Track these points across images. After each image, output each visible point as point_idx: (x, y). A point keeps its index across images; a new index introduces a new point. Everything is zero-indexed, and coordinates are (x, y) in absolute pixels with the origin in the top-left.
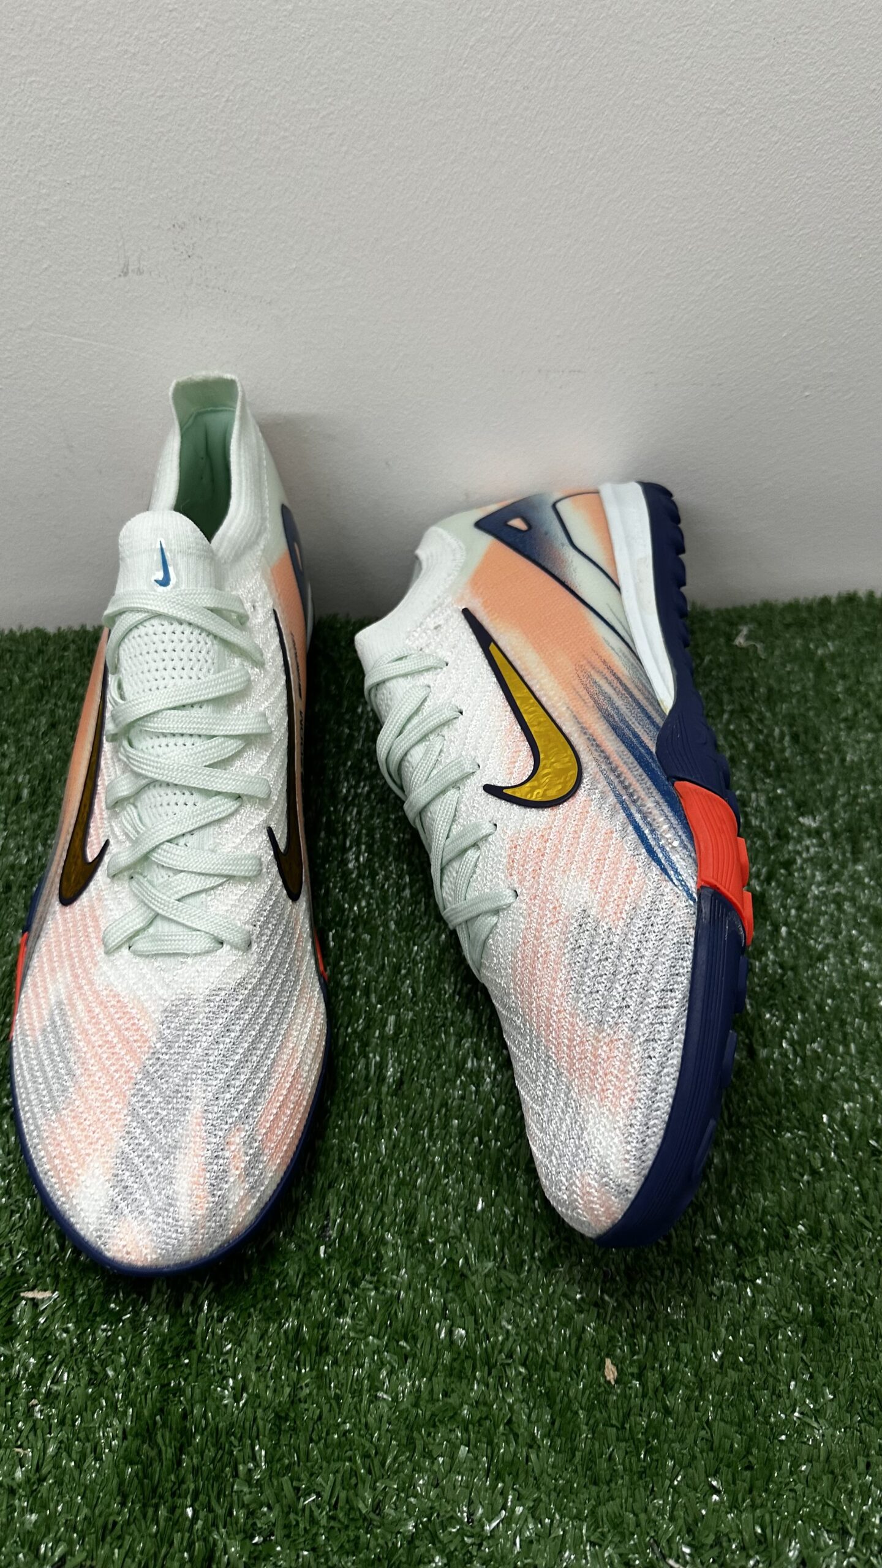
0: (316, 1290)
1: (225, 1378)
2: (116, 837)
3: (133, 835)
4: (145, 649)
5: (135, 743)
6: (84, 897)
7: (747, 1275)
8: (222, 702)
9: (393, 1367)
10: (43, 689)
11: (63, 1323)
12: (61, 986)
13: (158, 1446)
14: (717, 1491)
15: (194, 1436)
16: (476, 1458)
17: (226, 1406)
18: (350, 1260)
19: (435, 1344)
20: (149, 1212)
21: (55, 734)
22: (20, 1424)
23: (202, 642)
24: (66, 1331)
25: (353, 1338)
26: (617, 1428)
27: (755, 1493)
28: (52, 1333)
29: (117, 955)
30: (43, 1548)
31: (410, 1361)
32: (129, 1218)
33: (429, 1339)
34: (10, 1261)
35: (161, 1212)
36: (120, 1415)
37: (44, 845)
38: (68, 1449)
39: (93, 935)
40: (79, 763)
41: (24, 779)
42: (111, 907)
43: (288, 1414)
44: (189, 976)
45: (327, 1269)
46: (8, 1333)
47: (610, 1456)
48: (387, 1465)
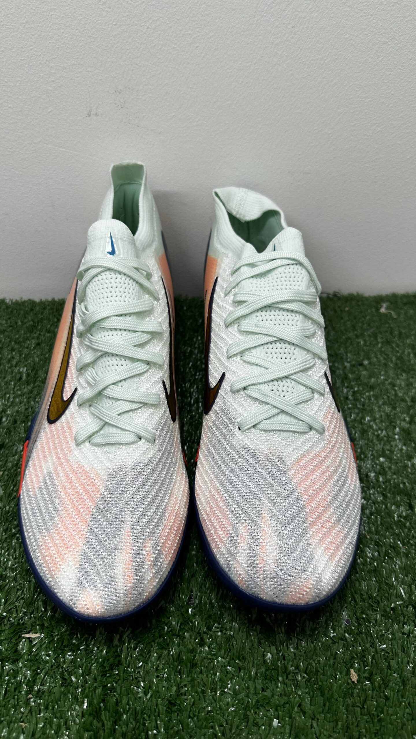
0: (188, 632)
1: (139, 682)
2: (82, 385)
3: (92, 382)
4: (101, 286)
5: (93, 335)
6: (63, 418)
8: (141, 314)
10: (34, 326)
11: (46, 651)
12: (50, 464)
13: (102, 720)
15: (122, 715)
16: (283, 726)
17: (140, 697)
18: (205, 616)
19: (256, 662)
20: (100, 585)
22: (22, 709)
23: (131, 284)
25: (210, 659)
26: (361, 708)
28: (41, 657)
29: (82, 446)
31: (242, 671)
32: (88, 589)
33: (252, 659)
34: (16, 617)
35: (107, 585)
36: (80, 703)
37: (34, 401)
38: (51, 723)
39: (69, 436)
40: (58, 353)
41: (24, 369)
42: (78, 421)
43: (176, 702)
44: (123, 456)
45: (194, 620)
46: (16, 657)
47: (358, 724)
48: (233, 730)
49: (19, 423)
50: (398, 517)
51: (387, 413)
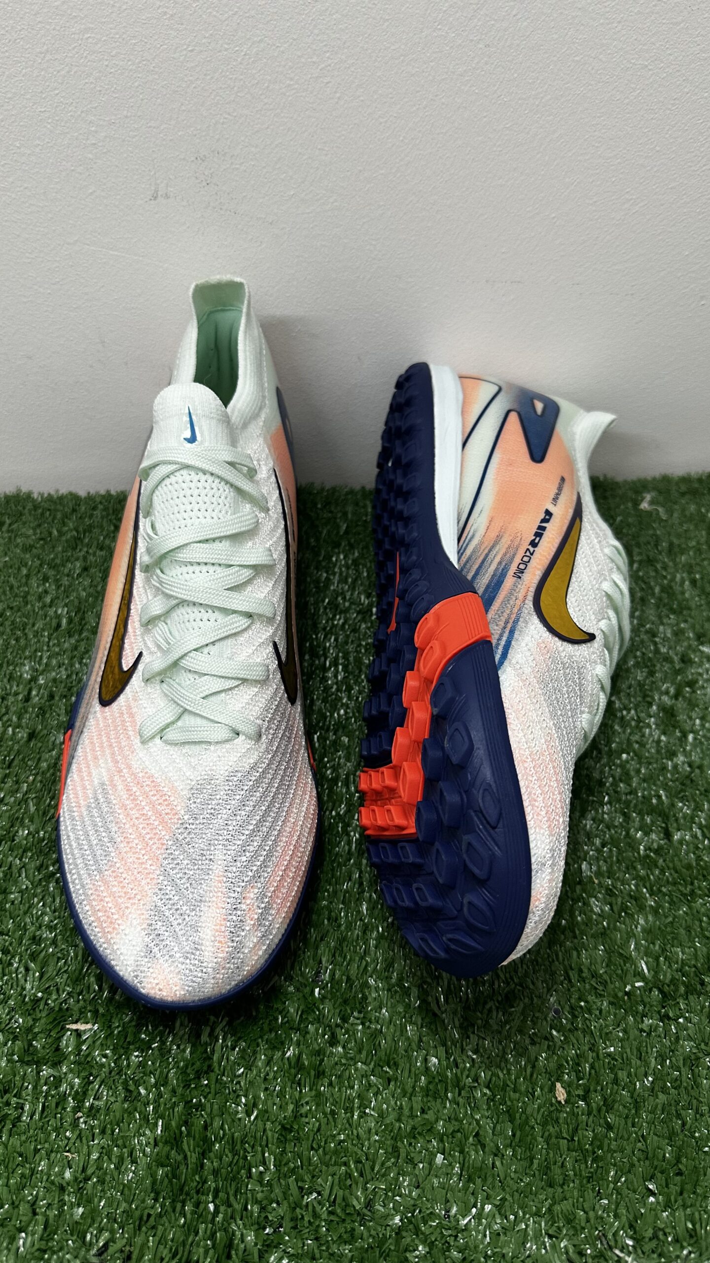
0: (313, 1024)
1: (238, 1096)
2: (148, 648)
3: (164, 645)
4: (175, 494)
5: (166, 571)
6: (122, 698)
7: (671, 1014)
8: (236, 538)
9: (379, 1089)
10: (78, 539)
11: (102, 1050)
12: (103, 770)
13: (184, 1151)
14: (652, 1193)
15: (213, 1144)
16: (450, 1164)
17: (240, 1119)
18: (340, 1000)
19: (413, 1069)
20: (178, 955)
21: (87, 575)
22: (68, 1134)
23: (222, 490)
24: (105, 1056)
25: (345, 1064)
26: (568, 1141)
27: (685, 1195)
28: (94, 1058)
29: (150, 744)
30: (88, 1237)
31: (392, 1083)
32: (161, 961)
33: (408, 1065)
34: (56, 999)
35: (188, 955)
36: (151, 1126)
37: (80, 663)
38: (109, 1154)
39: (130, 728)
40: (114, 593)
41: (63, 610)
42: (145, 705)
43: (292, 1127)
44: (212, 761)
45: (321, 1007)
46: (57, 1058)
47: (563, 1163)
48: (376, 1169)
49: (57, 698)
50: (645, 850)
51: (639, 681)
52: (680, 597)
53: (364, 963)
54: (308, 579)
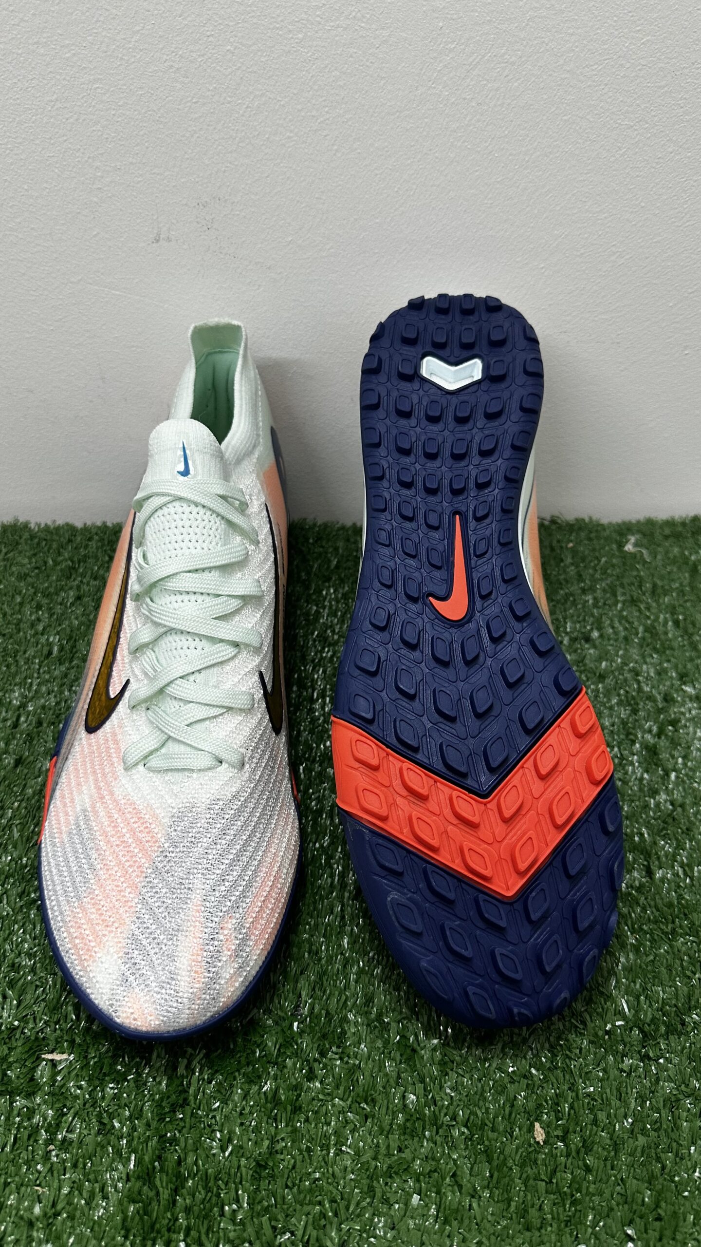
0: (290, 1059)
1: (214, 1131)
2: (136, 676)
3: (151, 672)
4: (167, 525)
5: (156, 599)
6: (108, 725)
7: (651, 1055)
8: (226, 569)
9: (356, 1126)
10: (73, 569)
11: (77, 1081)
12: (86, 797)
13: (157, 1187)
14: (631, 1240)
15: (186, 1180)
16: (427, 1205)
17: (214, 1155)
18: (319, 1035)
19: (391, 1106)
20: (154, 984)
21: (80, 604)
22: (39, 1167)
23: (213, 522)
24: (80, 1087)
25: (322, 1100)
26: (546, 1183)
27: (665, 1241)
28: (68, 1089)
29: (134, 771)
31: (369, 1120)
32: (137, 990)
33: (386, 1101)
34: (33, 1028)
35: (164, 985)
36: (124, 1160)
37: (70, 691)
38: (80, 1188)
39: (114, 755)
40: (105, 621)
41: (54, 638)
42: (130, 732)
43: (266, 1163)
44: (194, 789)
45: (300, 1041)
46: (31, 1088)
47: (540, 1206)
48: (351, 1209)
49: (45, 725)
50: (627, 888)
51: (623, 719)
52: (662, 637)
53: (344, 997)
54: (299, 612)
